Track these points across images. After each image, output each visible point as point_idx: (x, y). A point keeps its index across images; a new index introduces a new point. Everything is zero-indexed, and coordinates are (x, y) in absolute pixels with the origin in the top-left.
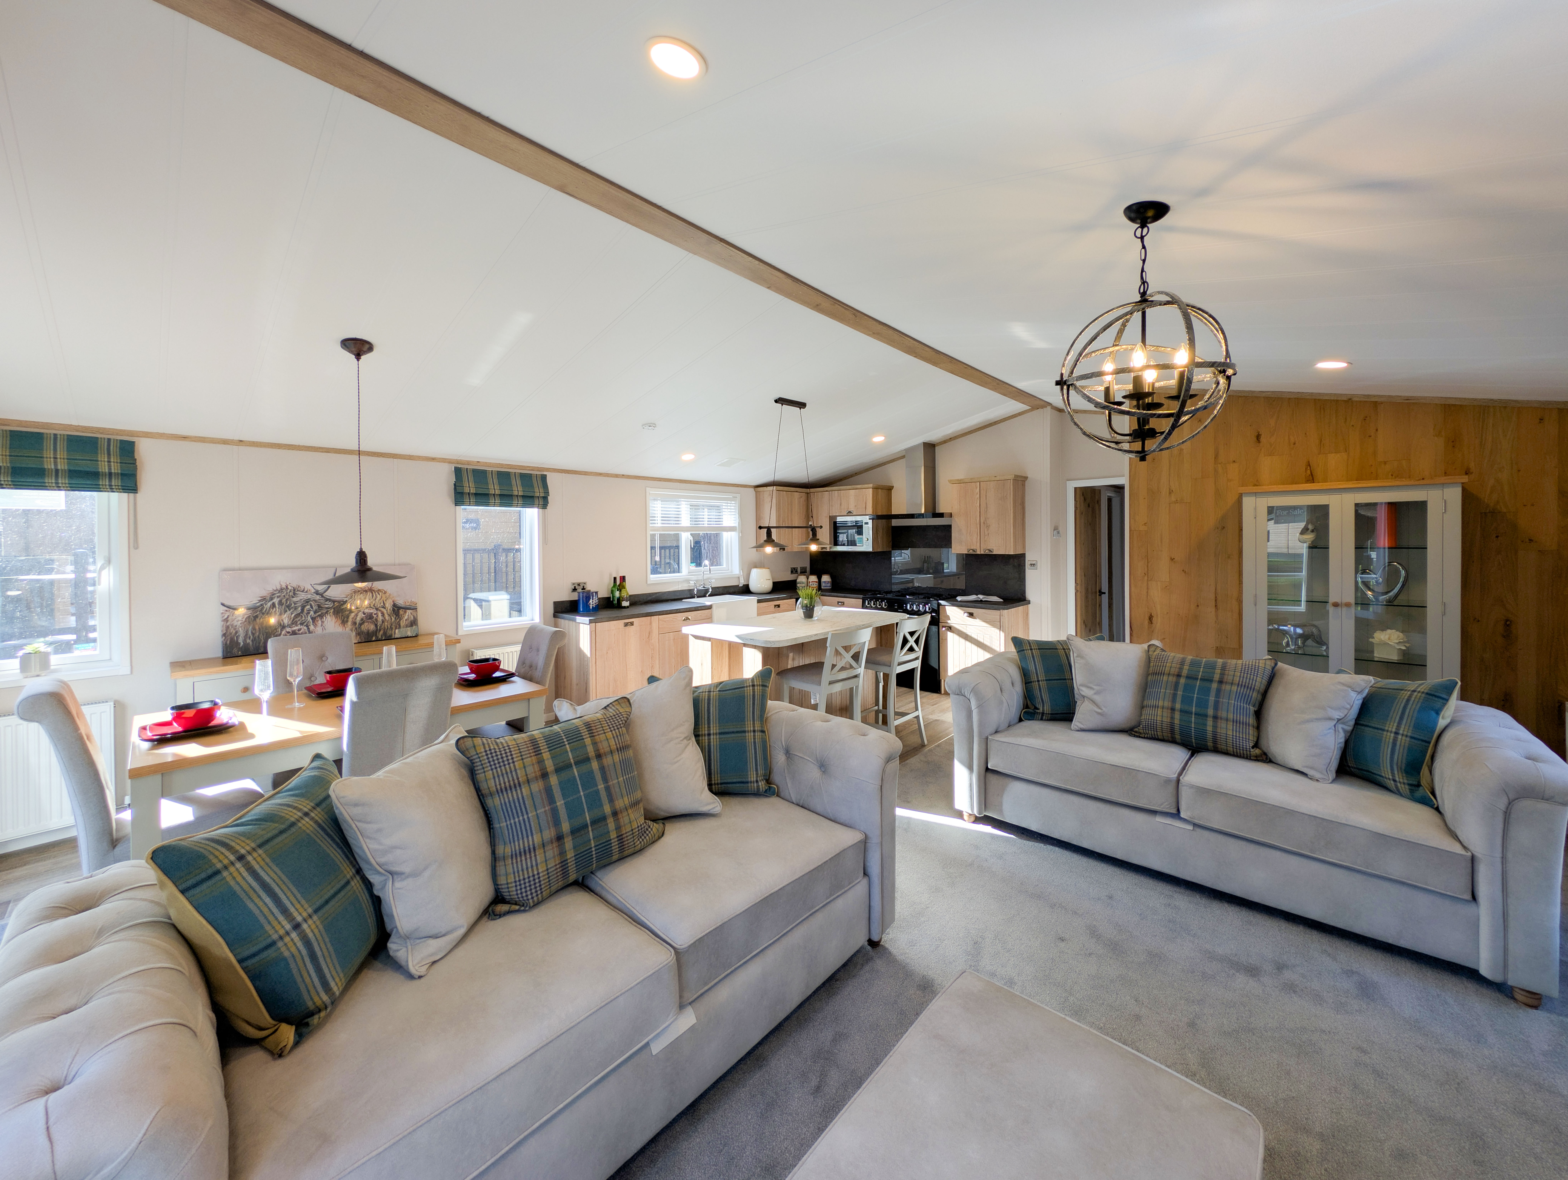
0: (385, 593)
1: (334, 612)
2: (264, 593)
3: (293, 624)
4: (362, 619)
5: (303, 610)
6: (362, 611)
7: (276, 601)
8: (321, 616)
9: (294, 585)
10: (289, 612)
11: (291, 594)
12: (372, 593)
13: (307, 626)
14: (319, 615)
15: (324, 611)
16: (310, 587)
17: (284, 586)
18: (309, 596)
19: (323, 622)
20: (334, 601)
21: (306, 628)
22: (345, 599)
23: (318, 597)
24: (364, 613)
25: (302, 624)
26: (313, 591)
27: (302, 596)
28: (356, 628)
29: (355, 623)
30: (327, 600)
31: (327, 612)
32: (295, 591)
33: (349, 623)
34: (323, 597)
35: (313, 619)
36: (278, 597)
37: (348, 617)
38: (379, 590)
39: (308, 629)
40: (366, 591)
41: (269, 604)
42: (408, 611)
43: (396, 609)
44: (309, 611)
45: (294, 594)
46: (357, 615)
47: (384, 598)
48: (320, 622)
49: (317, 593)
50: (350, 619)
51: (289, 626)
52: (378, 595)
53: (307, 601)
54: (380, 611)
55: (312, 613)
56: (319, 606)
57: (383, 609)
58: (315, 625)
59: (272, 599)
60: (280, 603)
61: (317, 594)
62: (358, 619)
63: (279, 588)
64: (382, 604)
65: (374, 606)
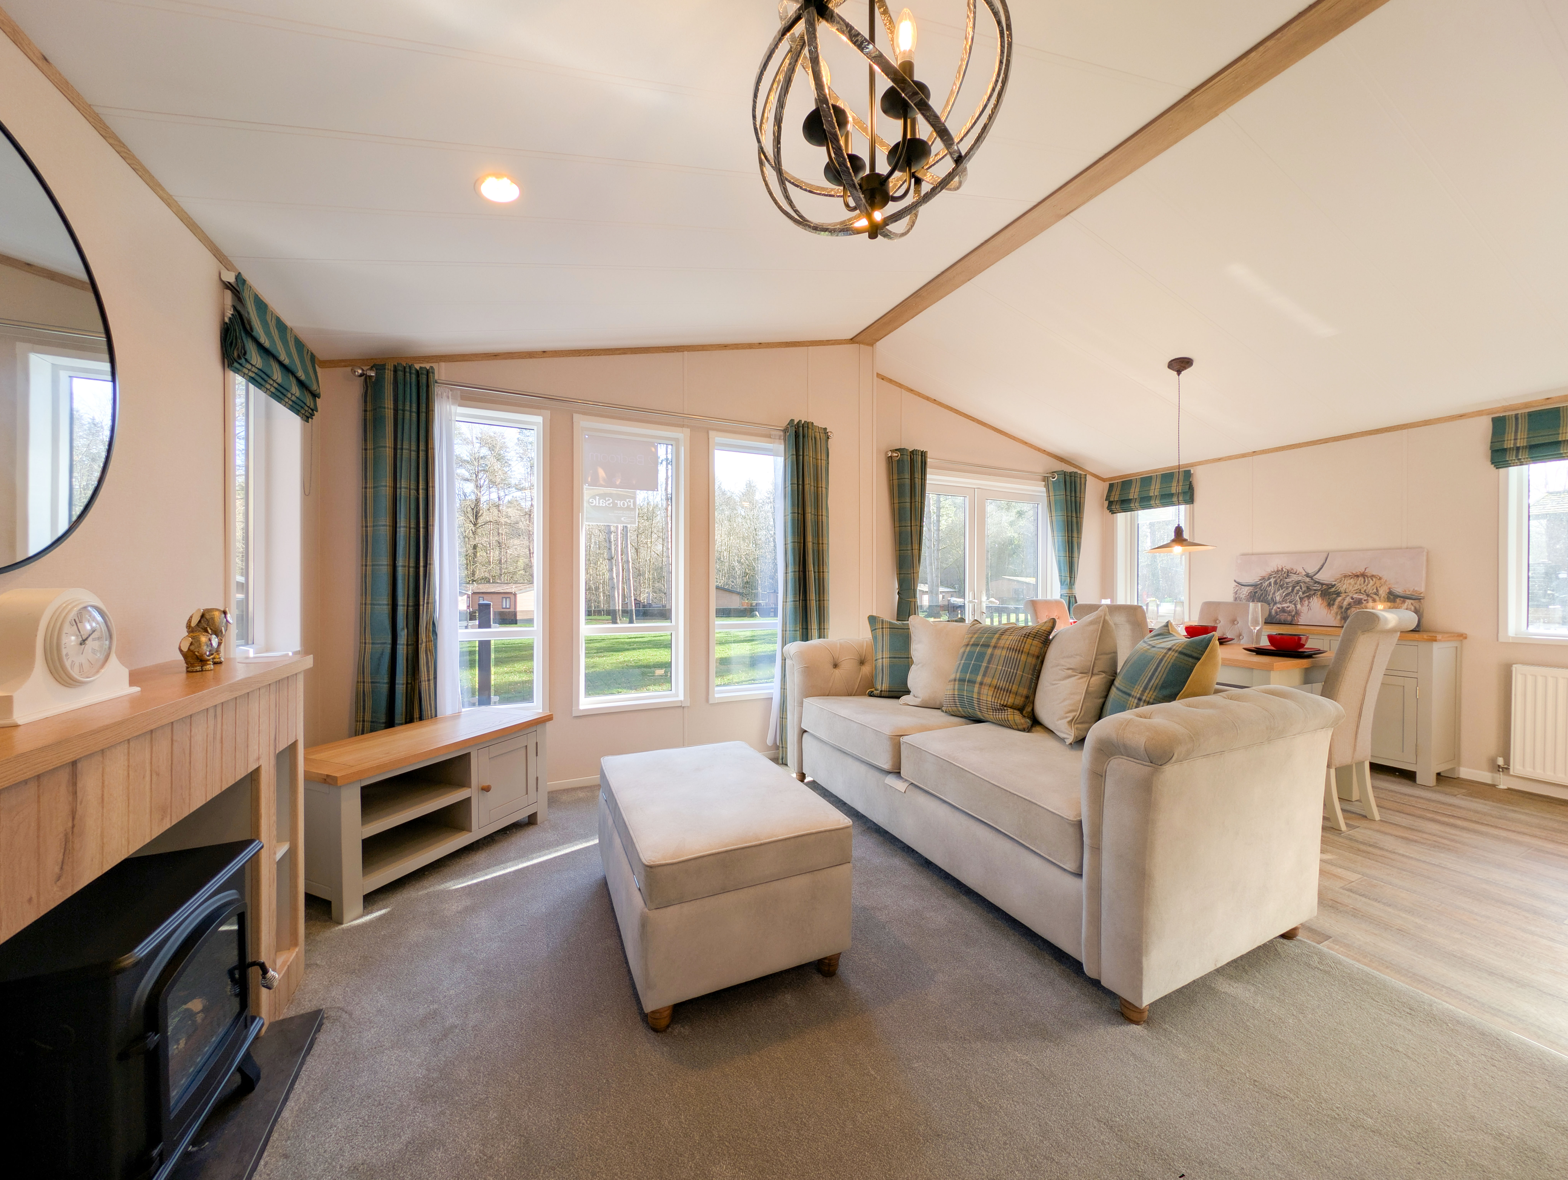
0: (1380, 579)
1: (1321, 594)
2: (1264, 574)
3: (1283, 601)
4: (1349, 604)
5: (1293, 590)
6: (1351, 595)
7: (1272, 580)
8: (1309, 597)
9: (1288, 568)
10: (1281, 591)
11: (1285, 575)
12: (1364, 578)
13: (1295, 604)
14: (1307, 596)
15: (1312, 592)
16: (1301, 570)
17: (1280, 569)
18: (1300, 578)
19: (1309, 602)
20: (1322, 584)
21: (1293, 606)
22: (1334, 583)
23: (1308, 580)
24: (1352, 598)
25: (1290, 602)
26: (1304, 573)
27: (1294, 578)
28: (1342, 613)
29: (1341, 607)
30: (1316, 582)
31: (1314, 594)
32: (1288, 573)
33: (1335, 607)
34: (1312, 579)
35: (1300, 598)
36: (1274, 577)
37: (1334, 600)
38: (1373, 576)
39: (1296, 607)
40: (1358, 576)
41: (1267, 583)
42: (1408, 600)
43: (1392, 597)
44: (1298, 591)
45: (1288, 575)
46: (1344, 599)
47: (1378, 584)
48: (1307, 602)
49: (1307, 575)
50: (1337, 603)
51: (1280, 603)
52: (1371, 581)
53: (1298, 583)
54: (1371, 597)
55: (1300, 593)
56: (1308, 588)
57: (1375, 596)
58: (1302, 605)
59: (1269, 579)
60: (1276, 583)
61: (1308, 577)
62: (1345, 603)
63: (1276, 570)
64: (1375, 590)
65: (1365, 591)
